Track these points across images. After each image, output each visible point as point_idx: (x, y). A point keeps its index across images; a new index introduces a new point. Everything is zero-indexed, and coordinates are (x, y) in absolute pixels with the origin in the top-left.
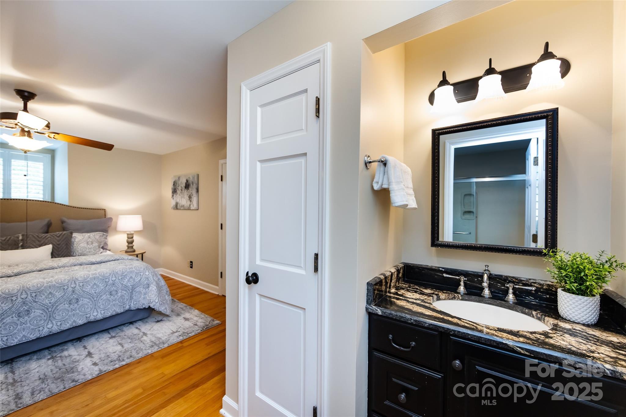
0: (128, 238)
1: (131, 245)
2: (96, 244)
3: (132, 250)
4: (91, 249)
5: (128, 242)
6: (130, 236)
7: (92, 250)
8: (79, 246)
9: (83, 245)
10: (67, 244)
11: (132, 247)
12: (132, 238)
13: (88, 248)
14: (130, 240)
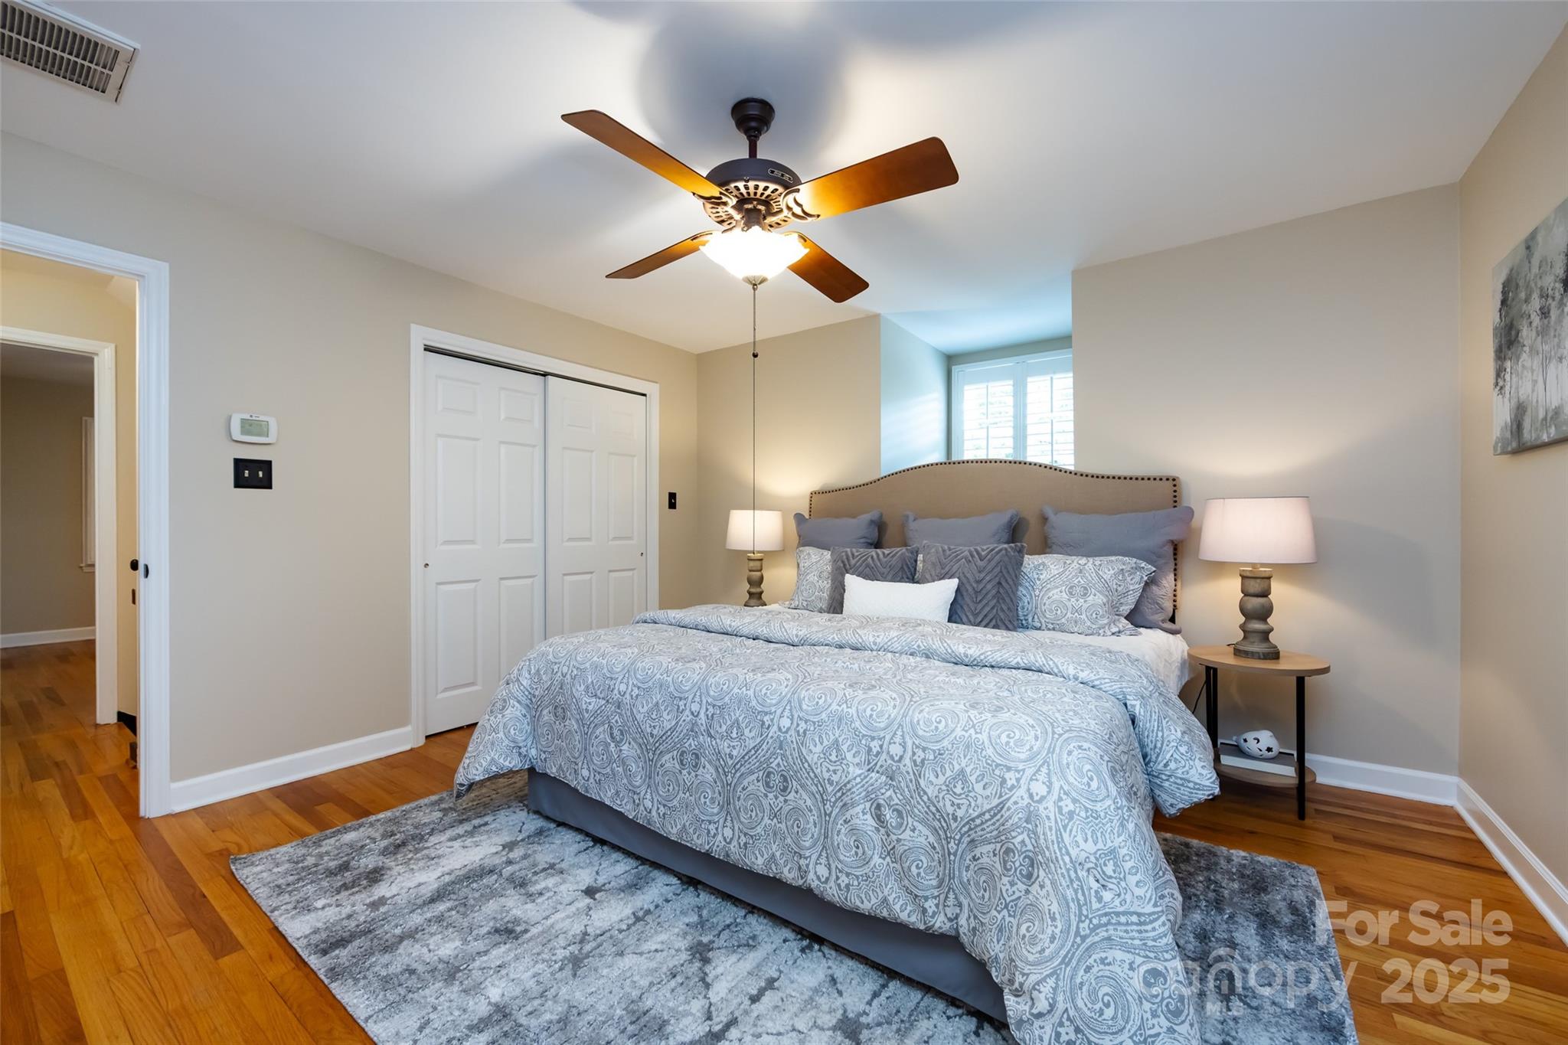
0: (1246, 593)
1: (1257, 626)
2: (1097, 599)
3: (1257, 647)
4: (1079, 611)
5: (1248, 614)
6: (1255, 586)
7: (1083, 616)
8: (1046, 598)
9: (1058, 594)
10: (999, 583)
11: (1265, 635)
12: (1265, 594)
13: (1070, 607)
14: (1255, 602)
